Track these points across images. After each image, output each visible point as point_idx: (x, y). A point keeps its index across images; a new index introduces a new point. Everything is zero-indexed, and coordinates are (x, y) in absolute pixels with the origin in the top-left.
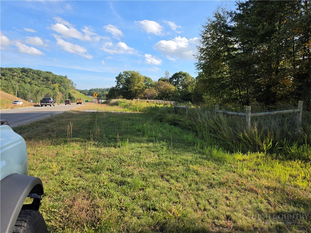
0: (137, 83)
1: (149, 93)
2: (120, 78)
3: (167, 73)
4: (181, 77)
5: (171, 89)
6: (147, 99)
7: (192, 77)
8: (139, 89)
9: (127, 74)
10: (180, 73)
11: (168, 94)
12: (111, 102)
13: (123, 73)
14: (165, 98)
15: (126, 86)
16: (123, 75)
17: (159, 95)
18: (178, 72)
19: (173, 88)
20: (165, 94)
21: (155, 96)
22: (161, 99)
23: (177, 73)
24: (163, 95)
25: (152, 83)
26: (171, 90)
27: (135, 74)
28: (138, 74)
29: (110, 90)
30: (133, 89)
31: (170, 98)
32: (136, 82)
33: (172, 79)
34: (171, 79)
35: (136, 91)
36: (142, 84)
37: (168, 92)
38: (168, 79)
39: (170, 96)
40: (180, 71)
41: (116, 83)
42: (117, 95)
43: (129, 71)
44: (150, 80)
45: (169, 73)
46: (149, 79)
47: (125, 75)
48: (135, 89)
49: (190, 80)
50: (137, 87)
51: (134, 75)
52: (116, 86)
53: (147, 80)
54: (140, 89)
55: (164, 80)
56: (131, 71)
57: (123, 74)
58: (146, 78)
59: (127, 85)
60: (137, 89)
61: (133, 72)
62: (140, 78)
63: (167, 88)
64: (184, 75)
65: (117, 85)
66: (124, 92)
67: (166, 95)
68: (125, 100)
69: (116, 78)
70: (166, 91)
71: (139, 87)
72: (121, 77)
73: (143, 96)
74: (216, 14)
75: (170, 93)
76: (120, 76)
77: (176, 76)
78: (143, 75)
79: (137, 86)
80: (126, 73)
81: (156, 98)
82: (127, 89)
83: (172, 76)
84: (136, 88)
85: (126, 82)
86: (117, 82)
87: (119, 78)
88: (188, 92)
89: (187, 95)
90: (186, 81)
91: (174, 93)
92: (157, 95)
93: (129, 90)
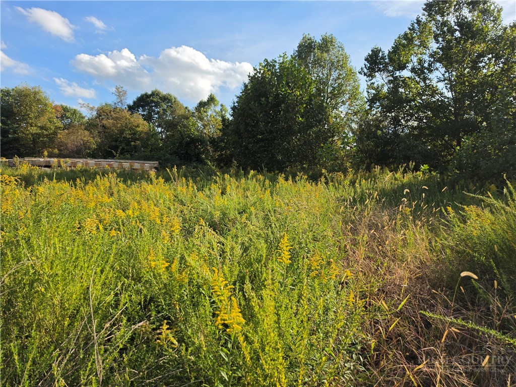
3: (121, 94)
5: (138, 126)
8: (43, 134)
10: (153, 94)
11: (128, 142)
14: (121, 153)
17: (99, 147)
18: (150, 92)
19: (143, 126)
20: (121, 142)
21: (89, 148)
22: (108, 155)
23: (146, 94)
24: (114, 143)
26: (138, 129)
31: (135, 152)
33: (134, 109)
34: (130, 107)
35: (33, 140)
37: (127, 134)
38: (123, 107)
39: (135, 147)
45: (125, 94)
46: (74, 112)
48: (31, 134)
49: (182, 113)
50: (35, 128)
53: (68, 114)
58: (65, 109)
60: (37, 134)
64: (166, 99)
67: (123, 145)
70: (122, 132)
71: (42, 128)
73: (57, 152)
75: (135, 140)
77: (144, 101)
79: (36, 126)
81: (93, 156)
83: (134, 102)
84: (34, 130)
88: (189, 136)
89: (188, 144)
90: (170, 113)
91: (148, 139)
92: (95, 146)
93: (10, 136)
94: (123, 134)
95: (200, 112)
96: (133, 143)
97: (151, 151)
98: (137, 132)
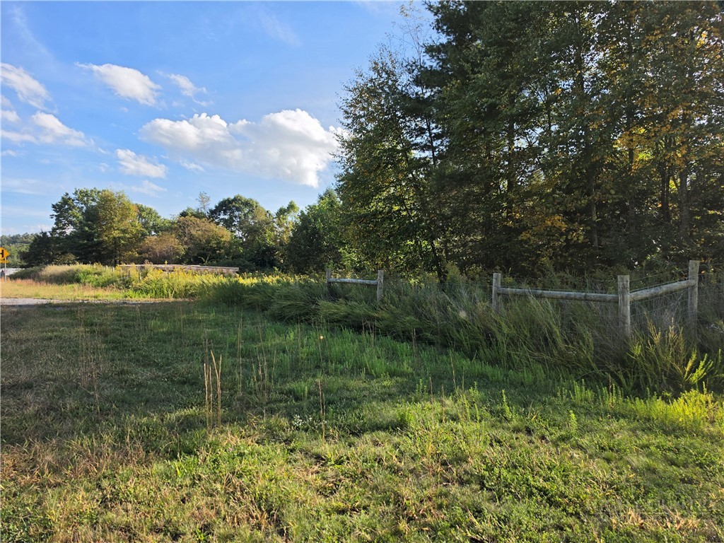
0: (119, 221)
1: (157, 249)
2: (67, 207)
4: (238, 209)
5: (222, 236)
6: (166, 262)
7: (267, 210)
8: (125, 237)
9: (85, 198)
10: (235, 200)
11: (214, 250)
12: (43, 273)
13: (76, 193)
14: (209, 261)
15: (87, 229)
16: (73, 200)
17: (187, 253)
18: (232, 198)
19: (226, 235)
20: (208, 250)
21: (177, 254)
22: (198, 261)
23: (228, 200)
24: (202, 251)
25: (158, 221)
26: (223, 239)
27: (114, 197)
28: (120, 197)
29: (35, 241)
30: (106, 236)
31: (220, 259)
32: (116, 219)
33: (216, 214)
34: (212, 212)
35: (115, 243)
36: (133, 224)
37: (213, 244)
38: (205, 212)
39: (220, 254)
40: (236, 194)
41: (54, 220)
42: (58, 254)
43: (92, 191)
44: (154, 215)
45: (208, 199)
46: (150, 212)
47: (82, 200)
48: (114, 238)
49: (263, 217)
50: (118, 231)
51: (110, 201)
52: (54, 230)
53: (144, 214)
54: (127, 236)
55: (198, 215)
56: (99, 189)
57: (73, 197)
58: (141, 209)
59: (89, 227)
60: (119, 238)
61: (107, 193)
62: (129, 209)
63: (211, 234)
64: (247, 204)
65: (55, 226)
66: (81, 245)
67: (210, 253)
68: (97, 267)
69: (54, 206)
70: (208, 242)
71: (124, 231)
72: (68, 205)
73: (137, 255)
74: (376, 63)
75: (220, 248)
76: (65, 201)
77: (225, 206)
78: (134, 202)
79: (118, 229)
80: (84, 195)
81: (181, 261)
82: (89, 237)
83: (216, 207)
84: (116, 234)
85: (87, 220)
86: (55, 218)
87: (62, 209)
88: (265, 245)
89: (264, 252)
90: (252, 219)
91: (230, 248)
92: (183, 253)
93: (95, 240)
94: (209, 243)
95: (279, 219)
96: (218, 252)
97: (233, 258)
98: (221, 241)
